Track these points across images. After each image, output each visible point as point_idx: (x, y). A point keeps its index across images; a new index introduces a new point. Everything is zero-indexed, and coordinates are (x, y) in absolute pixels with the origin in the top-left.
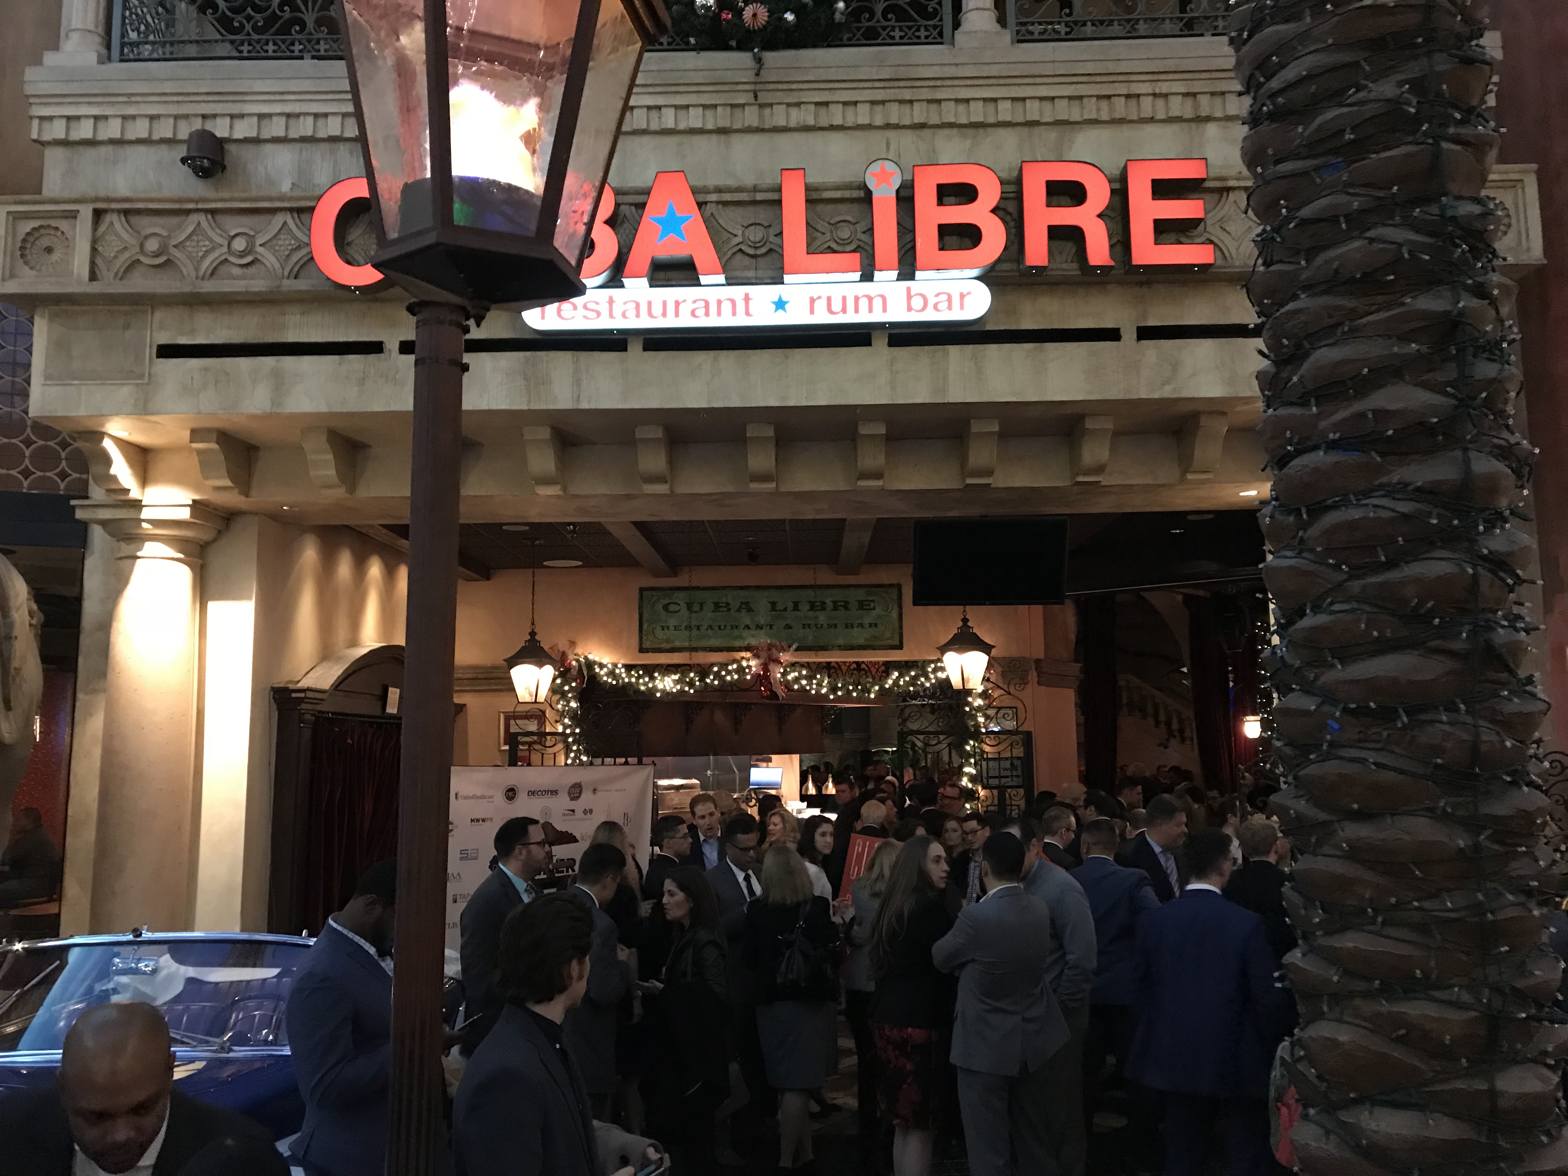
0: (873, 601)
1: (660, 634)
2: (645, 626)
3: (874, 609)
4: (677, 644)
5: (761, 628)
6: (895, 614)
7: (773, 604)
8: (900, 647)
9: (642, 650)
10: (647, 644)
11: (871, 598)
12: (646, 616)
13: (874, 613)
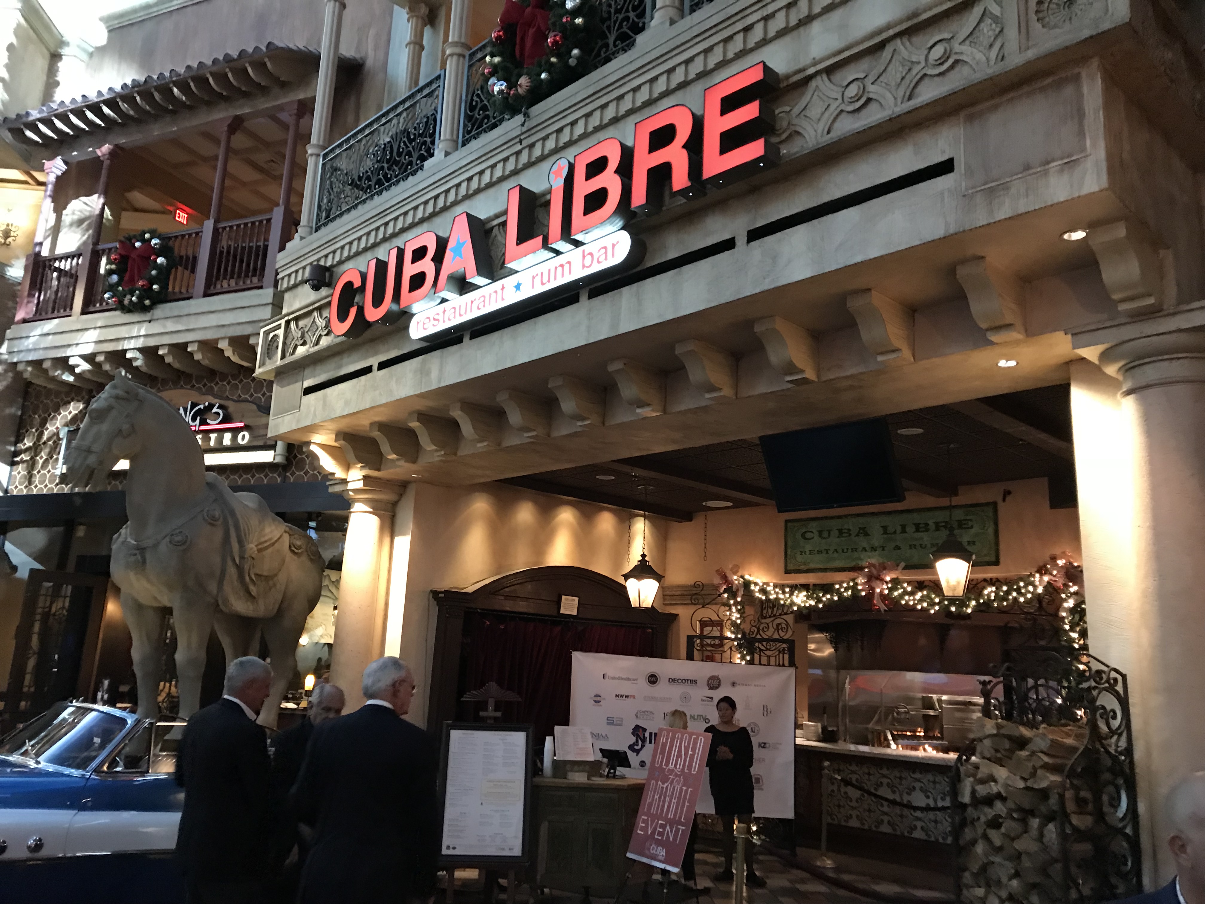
0: (971, 520)
1: (800, 558)
2: (789, 552)
3: (972, 527)
4: (812, 566)
5: (875, 550)
6: (991, 531)
7: (885, 528)
8: (997, 563)
9: (787, 572)
10: (791, 567)
11: (969, 517)
12: (790, 543)
13: (973, 531)
